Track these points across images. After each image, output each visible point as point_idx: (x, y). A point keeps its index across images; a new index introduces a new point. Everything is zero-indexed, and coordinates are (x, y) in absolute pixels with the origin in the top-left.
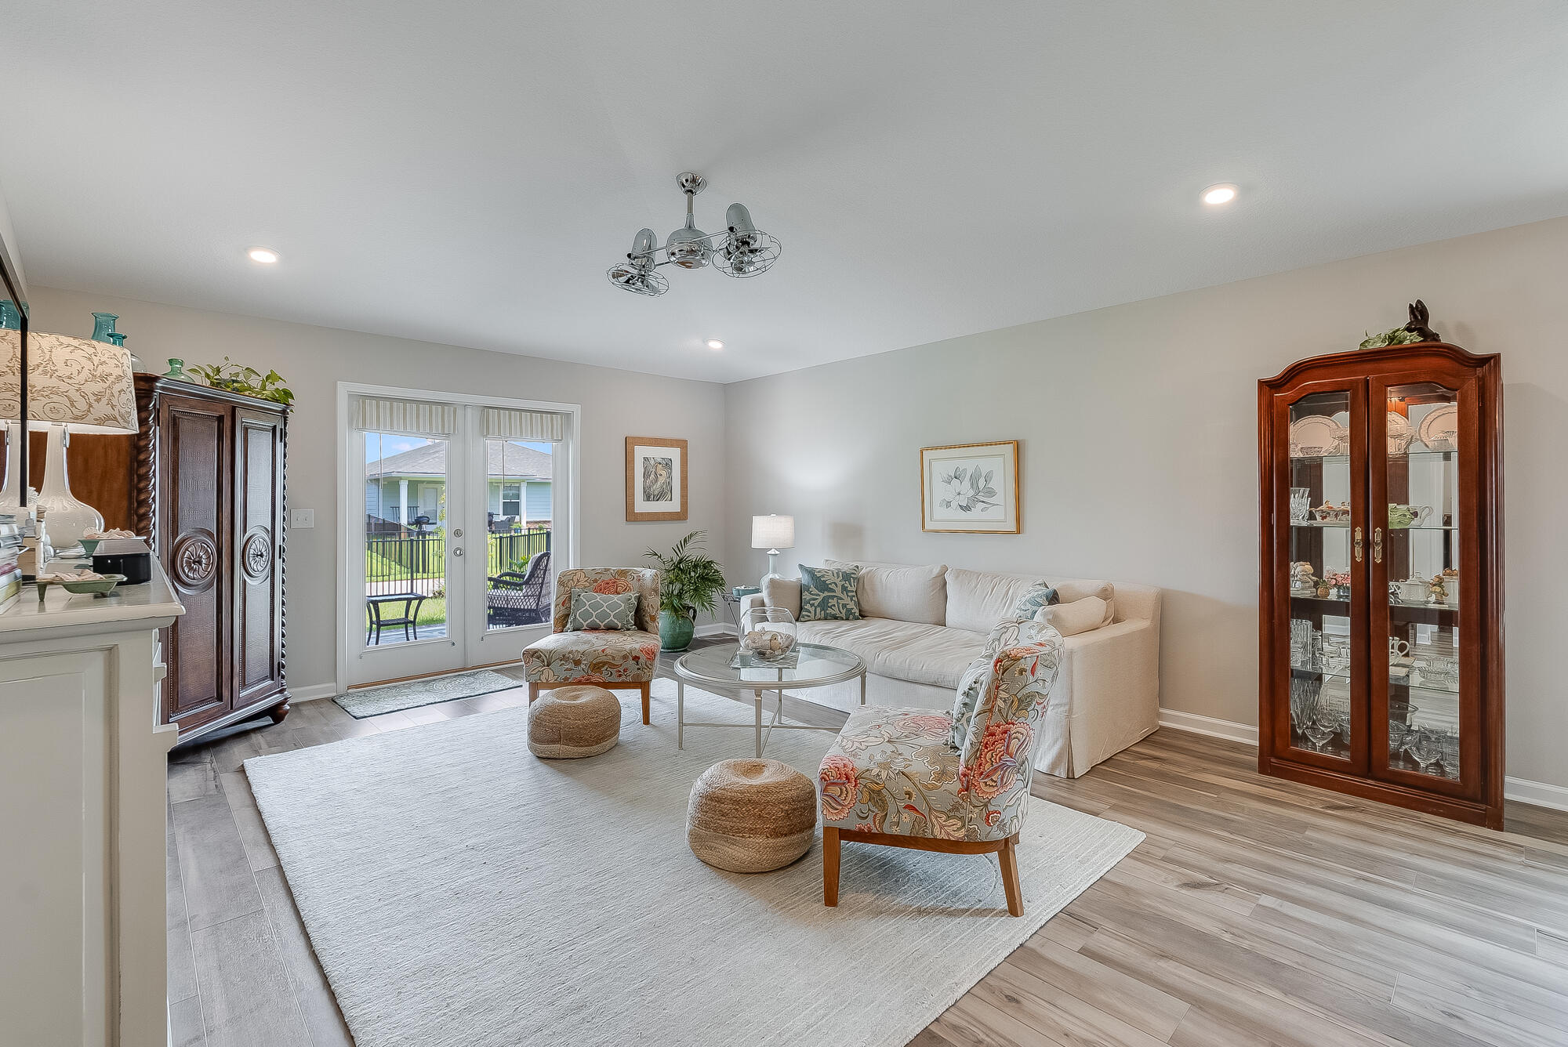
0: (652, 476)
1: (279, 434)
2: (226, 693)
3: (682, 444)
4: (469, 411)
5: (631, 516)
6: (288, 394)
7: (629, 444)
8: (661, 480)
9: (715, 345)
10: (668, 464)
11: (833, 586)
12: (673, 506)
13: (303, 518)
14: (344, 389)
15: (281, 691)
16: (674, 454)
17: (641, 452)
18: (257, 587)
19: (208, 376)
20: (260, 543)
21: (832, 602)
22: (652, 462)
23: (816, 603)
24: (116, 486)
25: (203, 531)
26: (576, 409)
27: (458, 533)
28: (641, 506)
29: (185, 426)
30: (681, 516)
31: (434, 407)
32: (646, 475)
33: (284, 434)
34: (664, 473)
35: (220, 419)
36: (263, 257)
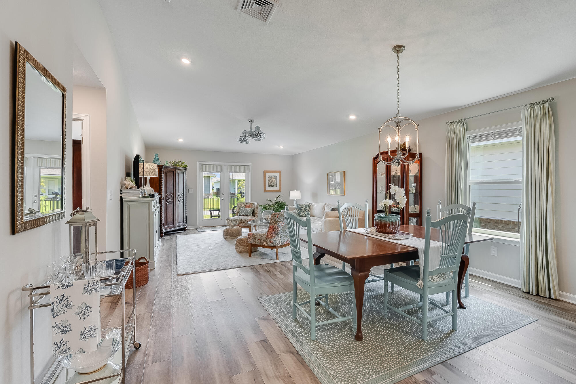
0: (271, 180)
1: (185, 174)
2: (175, 223)
3: (280, 172)
4: (225, 166)
5: (265, 191)
6: (186, 166)
7: (265, 172)
8: (273, 181)
9: (282, 147)
10: (275, 177)
11: (302, 209)
12: (277, 188)
13: (191, 191)
14: (198, 163)
15: (185, 225)
16: (277, 175)
17: (268, 174)
18: (180, 204)
19: (172, 163)
20: (181, 195)
22: (271, 177)
24: (157, 185)
25: (171, 193)
26: (250, 164)
27: (223, 194)
28: (268, 188)
29: (168, 174)
30: (279, 191)
31: (217, 166)
32: (269, 180)
33: (186, 174)
34: (274, 180)
35: (174, 172)
36: (181, 140)
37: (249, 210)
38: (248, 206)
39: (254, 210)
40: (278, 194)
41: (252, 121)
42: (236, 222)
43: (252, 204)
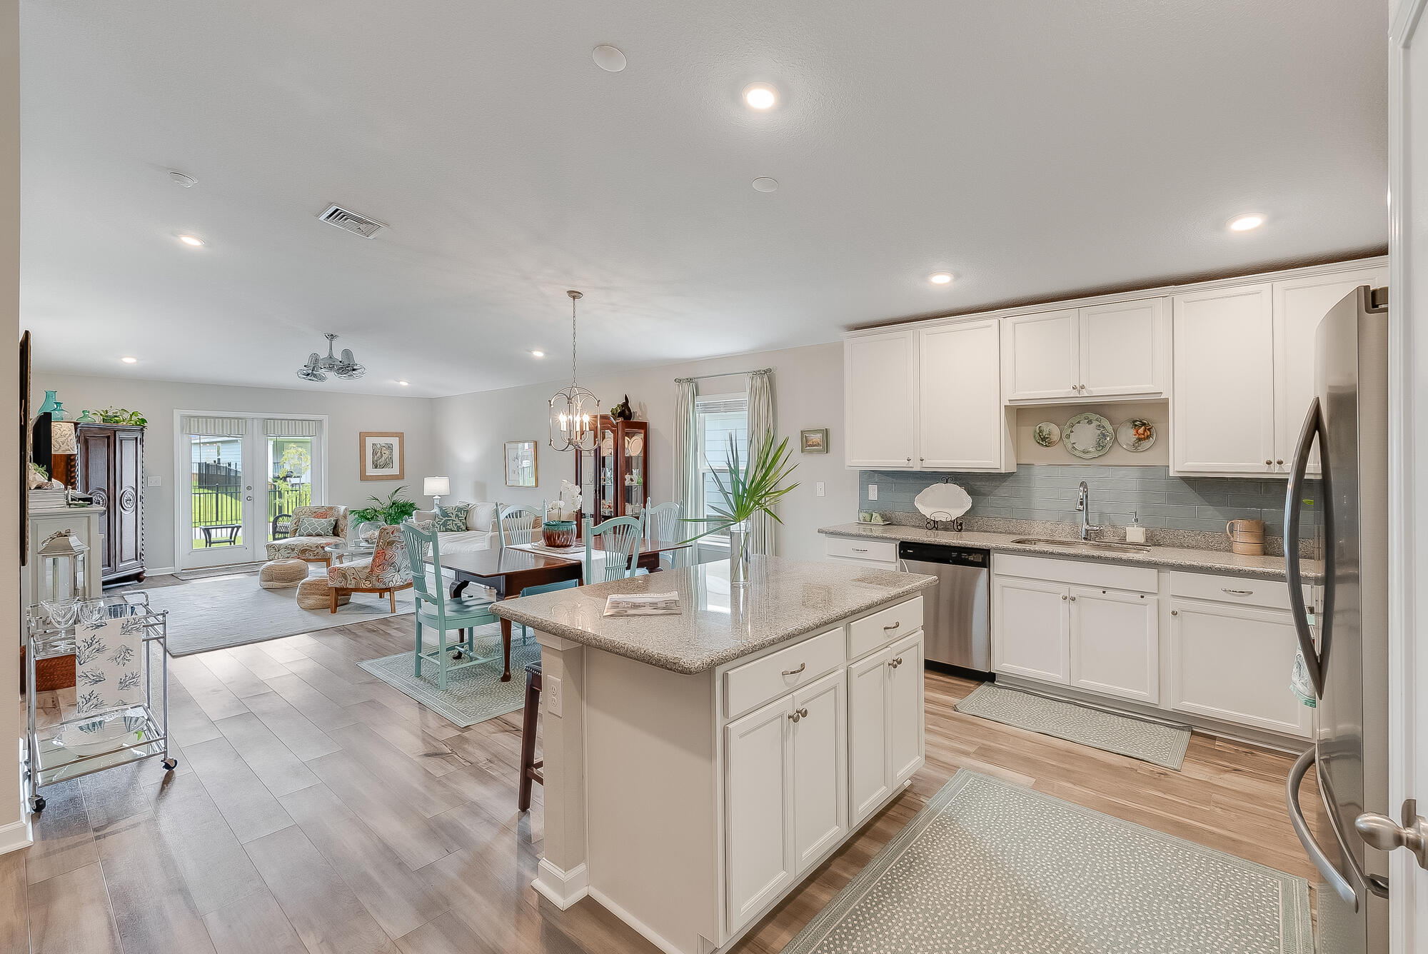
0: (379, 454)
1: (139, 441)
2: (112, 564)
3: (400, 436)
4: (255, 421)
5: (364, 477)
6: (144, 421)
7: (363, 436)
8: (385, 456)
9: (404, 384)
10: (390, 447)
11: (451, 515)
12: (395, 470)
13: (155, 481)
14: (177, 415)
15: (142, 567)
16: (395, 441)
17: (369, 441)
18: (128, 516)
19: (101, 415)
20: (129, 493)
21: (449, 523)
22: (379, 446)
23: (441, 523)
24: (60, 470)
25: (100, 489)
26: (325, 418)
27: (249, 488)
28: (371, 471)
29: (91, 442)
30: (400, 477)
31: (232, 420)
32: (374, 453)
33: (142, 440)
34: (387, 452)
35: (108, 437)
36: (129, 361)
37: (325, 523)
38: (320, 513)
39: (337, 522)
40: (397, 484)
41: (332, 337)
42: (293, 550)
43: (331, 508)
